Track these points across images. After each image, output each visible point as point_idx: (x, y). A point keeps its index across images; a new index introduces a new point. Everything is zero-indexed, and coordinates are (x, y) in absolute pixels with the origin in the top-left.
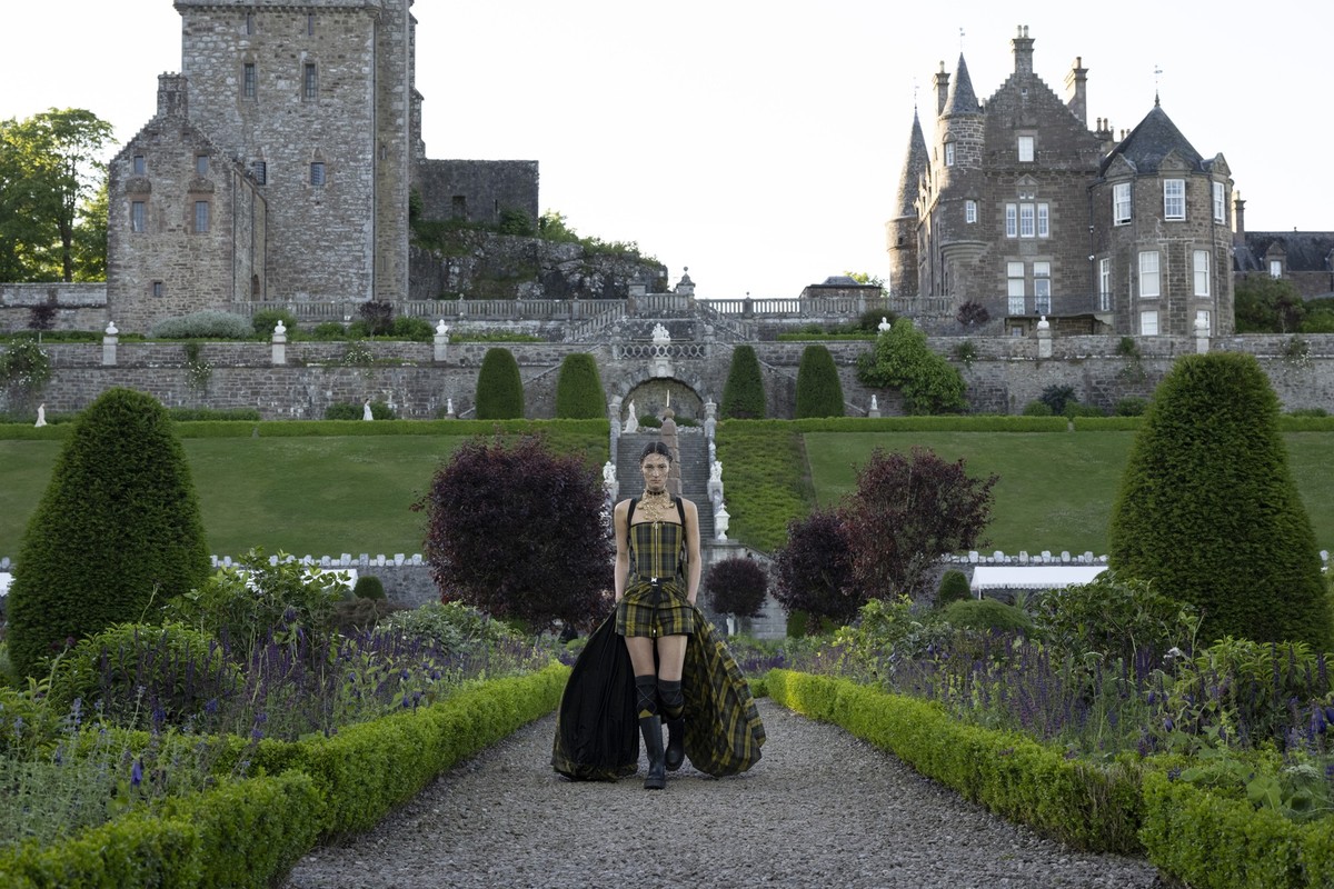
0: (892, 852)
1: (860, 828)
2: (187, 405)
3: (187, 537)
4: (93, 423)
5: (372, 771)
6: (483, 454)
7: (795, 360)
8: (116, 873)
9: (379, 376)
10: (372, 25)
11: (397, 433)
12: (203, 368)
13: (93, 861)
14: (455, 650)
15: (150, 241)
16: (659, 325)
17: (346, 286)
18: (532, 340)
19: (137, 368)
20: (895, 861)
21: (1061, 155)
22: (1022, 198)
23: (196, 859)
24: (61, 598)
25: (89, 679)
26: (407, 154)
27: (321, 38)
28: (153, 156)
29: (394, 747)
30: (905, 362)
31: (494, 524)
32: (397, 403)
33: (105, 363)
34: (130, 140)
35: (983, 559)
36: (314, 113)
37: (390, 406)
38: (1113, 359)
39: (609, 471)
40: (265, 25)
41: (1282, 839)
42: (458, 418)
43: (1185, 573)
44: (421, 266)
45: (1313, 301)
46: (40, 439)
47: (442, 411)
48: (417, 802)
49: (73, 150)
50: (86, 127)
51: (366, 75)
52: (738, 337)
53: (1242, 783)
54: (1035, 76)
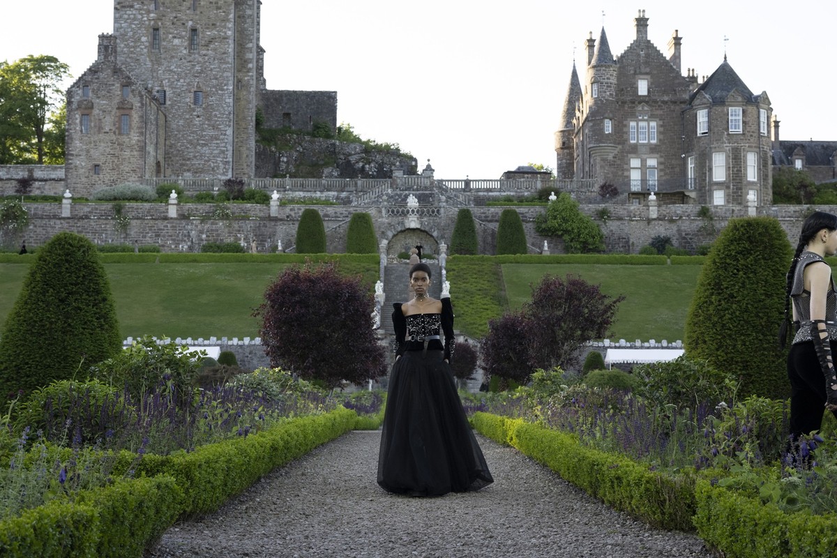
0: (541, 528)
1: (522, 513)
2: (115, 242)
3: (107, 326)
4: (49, 254)
5: (216, 474)
6: (298, 275)
7: (497, 218)
8: (42, 538)
9: (236, 226)
10: (233, 5)
11: (246, 262)
12: (125, 219)
13: (26, 530)
14: (276, 398)
15: (92, 139)
16: (411, 195)
17: (215, 169)
18: (332, 204)
19: (83, 219)
20: (542, 534)
21: (665, 91)
22: (640, 118)
23: (95, 530)
24: (27, 363)
25: (39, 415)
26: (255, 86)
27: (201, 13)
28: (95, 86)
29: (230, 459)
30: (565, 220)
31: (304, 319)
32: (247, 242)
33: (63, 216)
34: (80, 76)
35: (613, 344)
36: (196, 60)
37: (242, 245)
38: (696, 220)
39: (379, 287)
40: (166, 4)
41: (777, 523)
42: (284, 252)
43: (732, 355)
44: (263, 157)
45: (822, 185)
46: (22, 263)
47: (275, 248)
48: (247, 494)
49: (44, 81)
50: (51, 66)
51: (229, 36)
52: (461, 203)
53: (756, 487)
54: (649, 41)
